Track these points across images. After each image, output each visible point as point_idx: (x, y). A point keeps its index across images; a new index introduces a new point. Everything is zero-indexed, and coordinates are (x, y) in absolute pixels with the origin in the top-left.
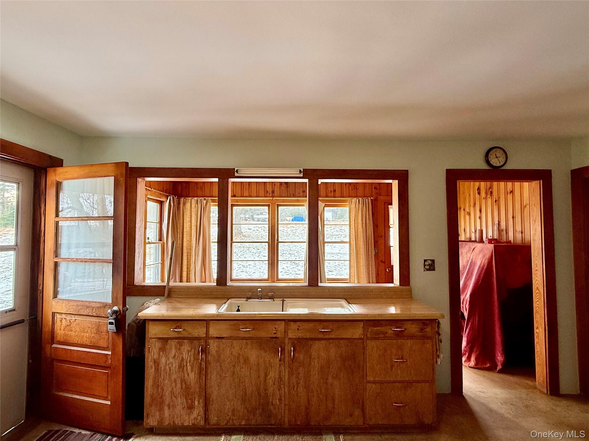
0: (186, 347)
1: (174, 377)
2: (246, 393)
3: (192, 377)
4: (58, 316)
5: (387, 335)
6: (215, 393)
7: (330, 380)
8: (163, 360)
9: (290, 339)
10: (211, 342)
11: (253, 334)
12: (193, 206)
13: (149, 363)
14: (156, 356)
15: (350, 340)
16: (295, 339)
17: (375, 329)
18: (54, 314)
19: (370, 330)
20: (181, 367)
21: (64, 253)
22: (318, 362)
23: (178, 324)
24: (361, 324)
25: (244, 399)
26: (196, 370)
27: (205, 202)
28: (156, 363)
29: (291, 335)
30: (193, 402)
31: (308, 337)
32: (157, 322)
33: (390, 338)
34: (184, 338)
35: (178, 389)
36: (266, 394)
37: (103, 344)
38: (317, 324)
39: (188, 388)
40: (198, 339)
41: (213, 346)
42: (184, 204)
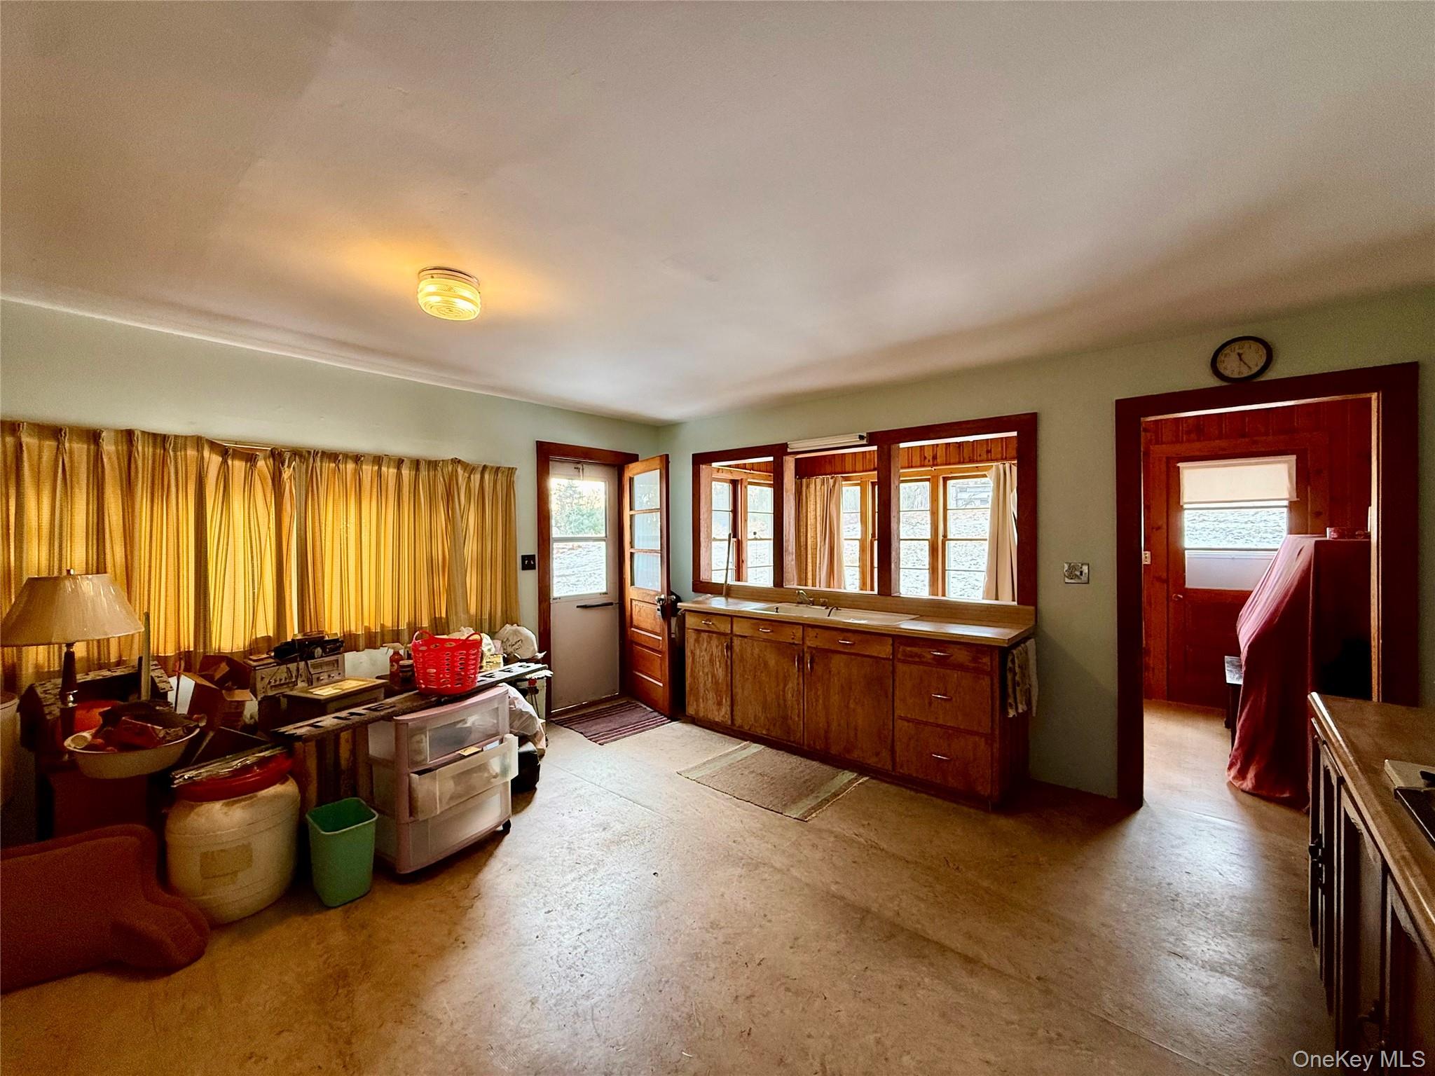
0: (715, 642)
1: (706, 670)
2: (766, 700)
3: (720, 673)
4: (634, 603)
5: (924, 660)
6: (740, 695)
7: (852, 706)
8: (698, 652)
9: (809, 647)
10: (735, 638)
11: (773, 637)
12: (818, 488)
13: (688, 653)
14: (692, 648)
15: (877, 659)
16: (816, 648)
17: (909, 649)
18: (631, 600)
19: (901, 650)
20: (711, 661)
21: (637, 544)
22: (839, 680)
23: (709, 617)
24: (890, 641)
25: (765, 707)
26: (723, 665)
27: (831, 481)
28: (693, 653)
29: (808, 643)
30: (722, 699)
31: (827, 647)
32: (693, 614)
33: (927, 664)
34: (713, 632)
35: (709, 685)
36: (785, 706)
37: (658, 631)
38: (834, 633)
39: (716, 683)
40: (724, 634)
41: (736, 642)
42: (808, 486)
